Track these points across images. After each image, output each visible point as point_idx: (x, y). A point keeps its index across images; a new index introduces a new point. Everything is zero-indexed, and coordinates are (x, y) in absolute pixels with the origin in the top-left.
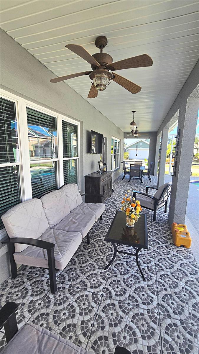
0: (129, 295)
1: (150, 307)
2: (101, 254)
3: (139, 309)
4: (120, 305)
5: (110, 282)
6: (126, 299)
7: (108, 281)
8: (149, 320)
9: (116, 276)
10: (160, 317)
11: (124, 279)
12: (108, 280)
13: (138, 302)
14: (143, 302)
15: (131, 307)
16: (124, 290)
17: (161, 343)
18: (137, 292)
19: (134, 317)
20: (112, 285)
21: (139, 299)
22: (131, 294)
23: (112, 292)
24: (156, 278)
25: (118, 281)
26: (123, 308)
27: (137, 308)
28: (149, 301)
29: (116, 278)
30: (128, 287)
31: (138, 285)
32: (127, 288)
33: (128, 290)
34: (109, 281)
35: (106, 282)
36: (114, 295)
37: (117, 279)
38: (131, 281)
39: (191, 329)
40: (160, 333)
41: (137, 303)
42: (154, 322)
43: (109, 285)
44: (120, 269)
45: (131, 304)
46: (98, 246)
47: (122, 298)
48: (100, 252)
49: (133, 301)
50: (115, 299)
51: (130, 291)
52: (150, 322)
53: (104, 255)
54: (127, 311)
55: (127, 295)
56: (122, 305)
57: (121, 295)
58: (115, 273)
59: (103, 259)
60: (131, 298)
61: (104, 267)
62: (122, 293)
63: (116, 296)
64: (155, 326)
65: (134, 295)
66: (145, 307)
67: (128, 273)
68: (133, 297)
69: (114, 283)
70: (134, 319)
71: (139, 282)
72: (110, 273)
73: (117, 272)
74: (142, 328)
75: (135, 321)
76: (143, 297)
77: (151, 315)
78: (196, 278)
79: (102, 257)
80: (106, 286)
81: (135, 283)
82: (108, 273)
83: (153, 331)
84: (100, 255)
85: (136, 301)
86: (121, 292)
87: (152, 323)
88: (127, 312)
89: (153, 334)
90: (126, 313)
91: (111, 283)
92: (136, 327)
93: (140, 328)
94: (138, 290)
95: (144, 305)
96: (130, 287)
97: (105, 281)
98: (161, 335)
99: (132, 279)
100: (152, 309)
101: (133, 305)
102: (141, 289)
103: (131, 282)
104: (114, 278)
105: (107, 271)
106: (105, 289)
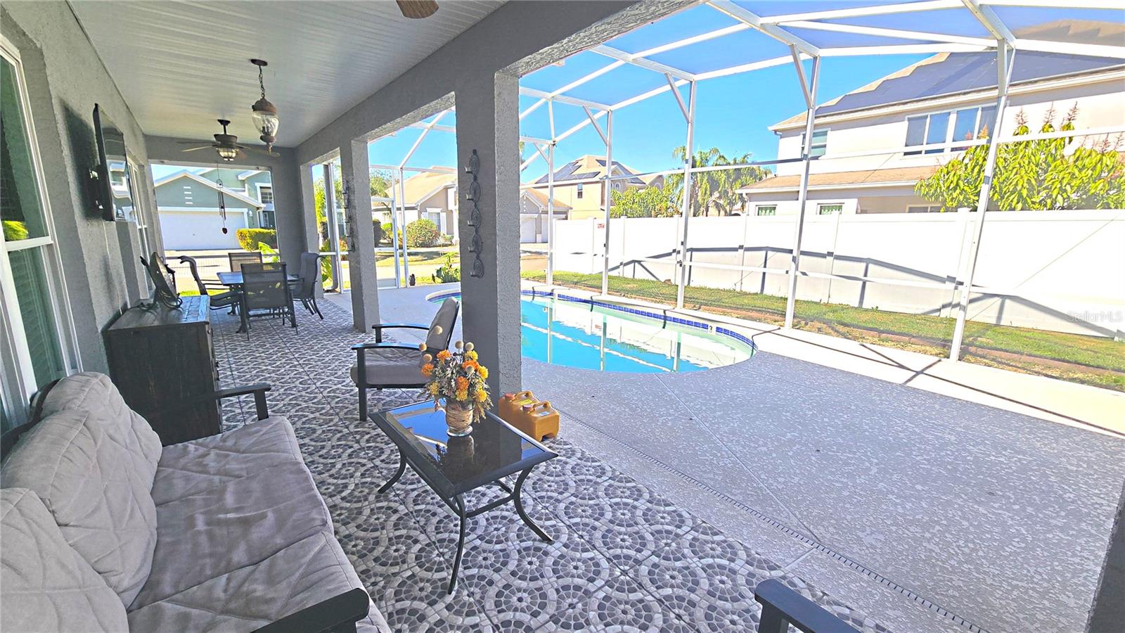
0: (555, 592)
1: (605, 575)
2: (396, 569)
3: (594, 595)
4: (560, 624)
5: (493, 607)
6: (558, 603)
7: (487, 607)
8: (623, 596)
9: (491, 583)
10: (630, 575)
11: (513, 574)
12: (483, 607)
13: (582, 588)
14: (587, 580)
15: (580, 605)
16: (537, 593)
17: (667, 608)
18: (561, 573)
19: (601, 617)
20: (504, 607)
21: (578, 581)
22: (556, 586)
23: (521, 619)
24: (563, 522)
25: (507, 586)
26: (572, 623)
27: (589, 598)
28: (593, 568)
29: (497, 586)
30: (538, 579)
31: (549, 561)
32: (540, 583)
33: (544, 585)
34: (489, 604)
35: (483, 614)
36: (530, 620)
37: (501, 585)
38: (530, 563)
39: (673, 553)
40: (653, 596)
41: (583, 590)
42: (633, 591)
43: (499, 612)
44: (484, 563)
45: (575, 600)
46: (359, 557)
47: (551, 609)
48: (385, 568)
49: (573, 593)
50: (540, 624)
51: (550, 583)
52: (628, 597)
53: (405, 566)
54: (582, 621)
55: (552, 595)
56: (563, 620)
57: (543, 606)
58: (482, 578)
59: (413, 575)
60: (563, 593)
61: (439, 590)
62: (539, 601)
63: (536, 617)
64: (639, 595)
65: (562, 582)
66: (599, 583)
67: (507, 556)
68: (566, 588)
69: (503, 599)
70: (606, 619)
71: (546, 554)
72: (472, 589)
73: (484, 572)
74: (630, 617)
75: (609, 619)
76: (580, 572)
77: (618, 585)
78: (610, 478)
79: (409, 573)
80: (496, 621)
81: (542, 562)
82: (466, 592)
83: (643, 604)
84: (394, 575)
85: (578, 588)
86: (537, 602)
87: (631, 595)
88: (584, 620)
89: (647, 608)
90: (585, 624)
91: (497, 604)
92: (619, 626)
93: (626, 621)
94: (559, 567)
95: (595, 583)
96: (542, 576)
97: (480, 612)
98: (655, 598)
99: (529, 559)
100: (610, 576)
101: (581, 599)
102: (562, 561)
103: (534, 567)
104: (492, 591)
105: (458, 592)
106: (498, 629)
